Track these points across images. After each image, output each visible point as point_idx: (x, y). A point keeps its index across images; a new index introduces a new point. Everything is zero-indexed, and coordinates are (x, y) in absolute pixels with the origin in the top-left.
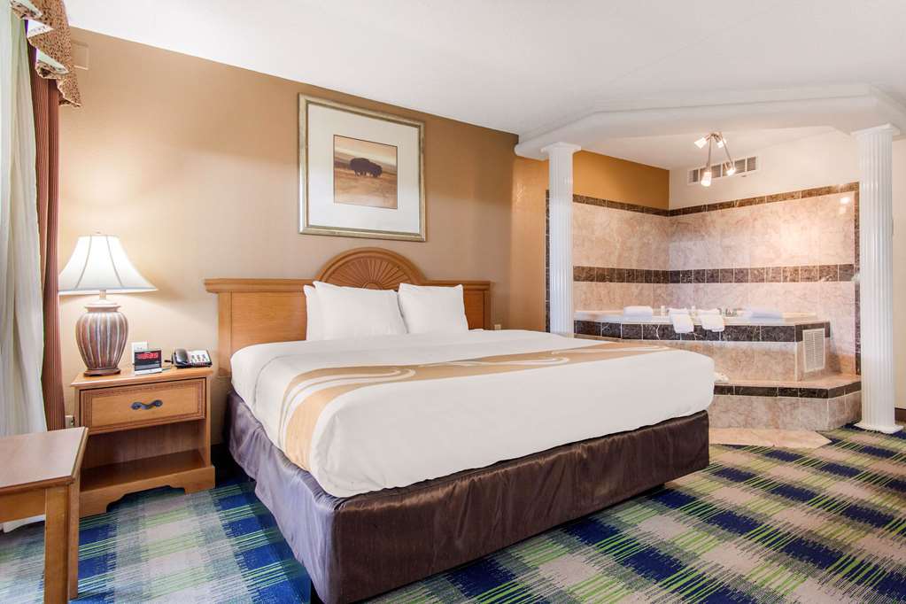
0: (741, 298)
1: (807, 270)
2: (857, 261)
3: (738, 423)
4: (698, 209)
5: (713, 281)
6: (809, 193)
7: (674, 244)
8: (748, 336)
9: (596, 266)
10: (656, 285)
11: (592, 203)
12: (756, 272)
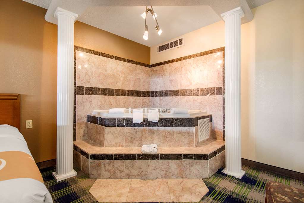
0: (176, 103)
1: (202, 90)
2: (224, 85)
3: (162, 176)
4: (160, 64)
5: (166, 96)
6: (203, 54)
7: (152, 80)
8: (171, 124)
9: (108, 88)
10: (143, 98)
11: (105, 56)
12: (182, 91)
